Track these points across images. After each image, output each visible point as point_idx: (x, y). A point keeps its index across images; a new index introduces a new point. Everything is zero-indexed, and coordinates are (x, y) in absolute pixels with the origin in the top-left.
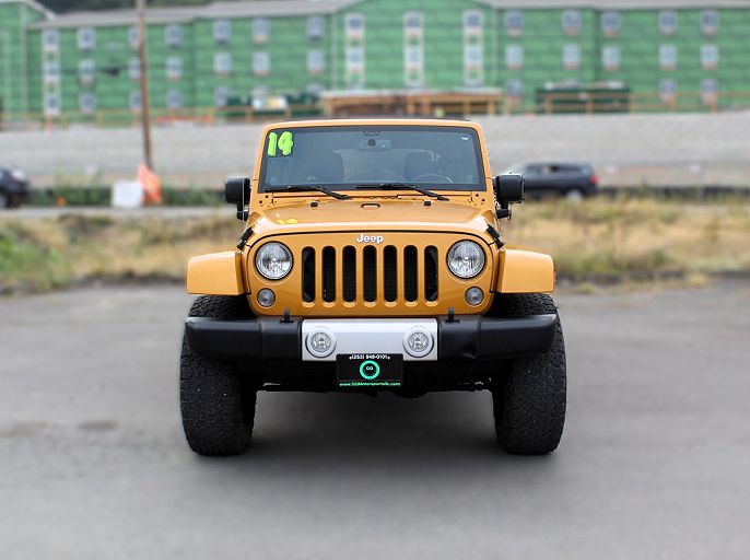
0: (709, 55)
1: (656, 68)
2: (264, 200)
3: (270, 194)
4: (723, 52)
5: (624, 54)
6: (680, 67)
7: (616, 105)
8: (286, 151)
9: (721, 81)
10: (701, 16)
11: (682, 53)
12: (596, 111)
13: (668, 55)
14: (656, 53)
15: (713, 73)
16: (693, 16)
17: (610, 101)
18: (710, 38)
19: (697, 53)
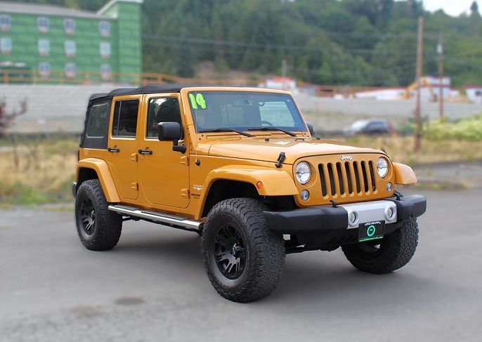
0: (70, 48)
1: (37, 54)
2: (202, 138)
3: (203, 134)
4: (78, 46)
5: (15, 43)
6: (52, 54)
7: (21, 78)
8: (204, 106)
9: (78, 65)
10: (65, 21)
11: (53, 45)
12: (11, 82)
13: (44, 46)
14: (36, 44)
15: (73, 59)
16: (59, 22)
17: (17, 75)
18: (70, 37)
19: (62, 46)
